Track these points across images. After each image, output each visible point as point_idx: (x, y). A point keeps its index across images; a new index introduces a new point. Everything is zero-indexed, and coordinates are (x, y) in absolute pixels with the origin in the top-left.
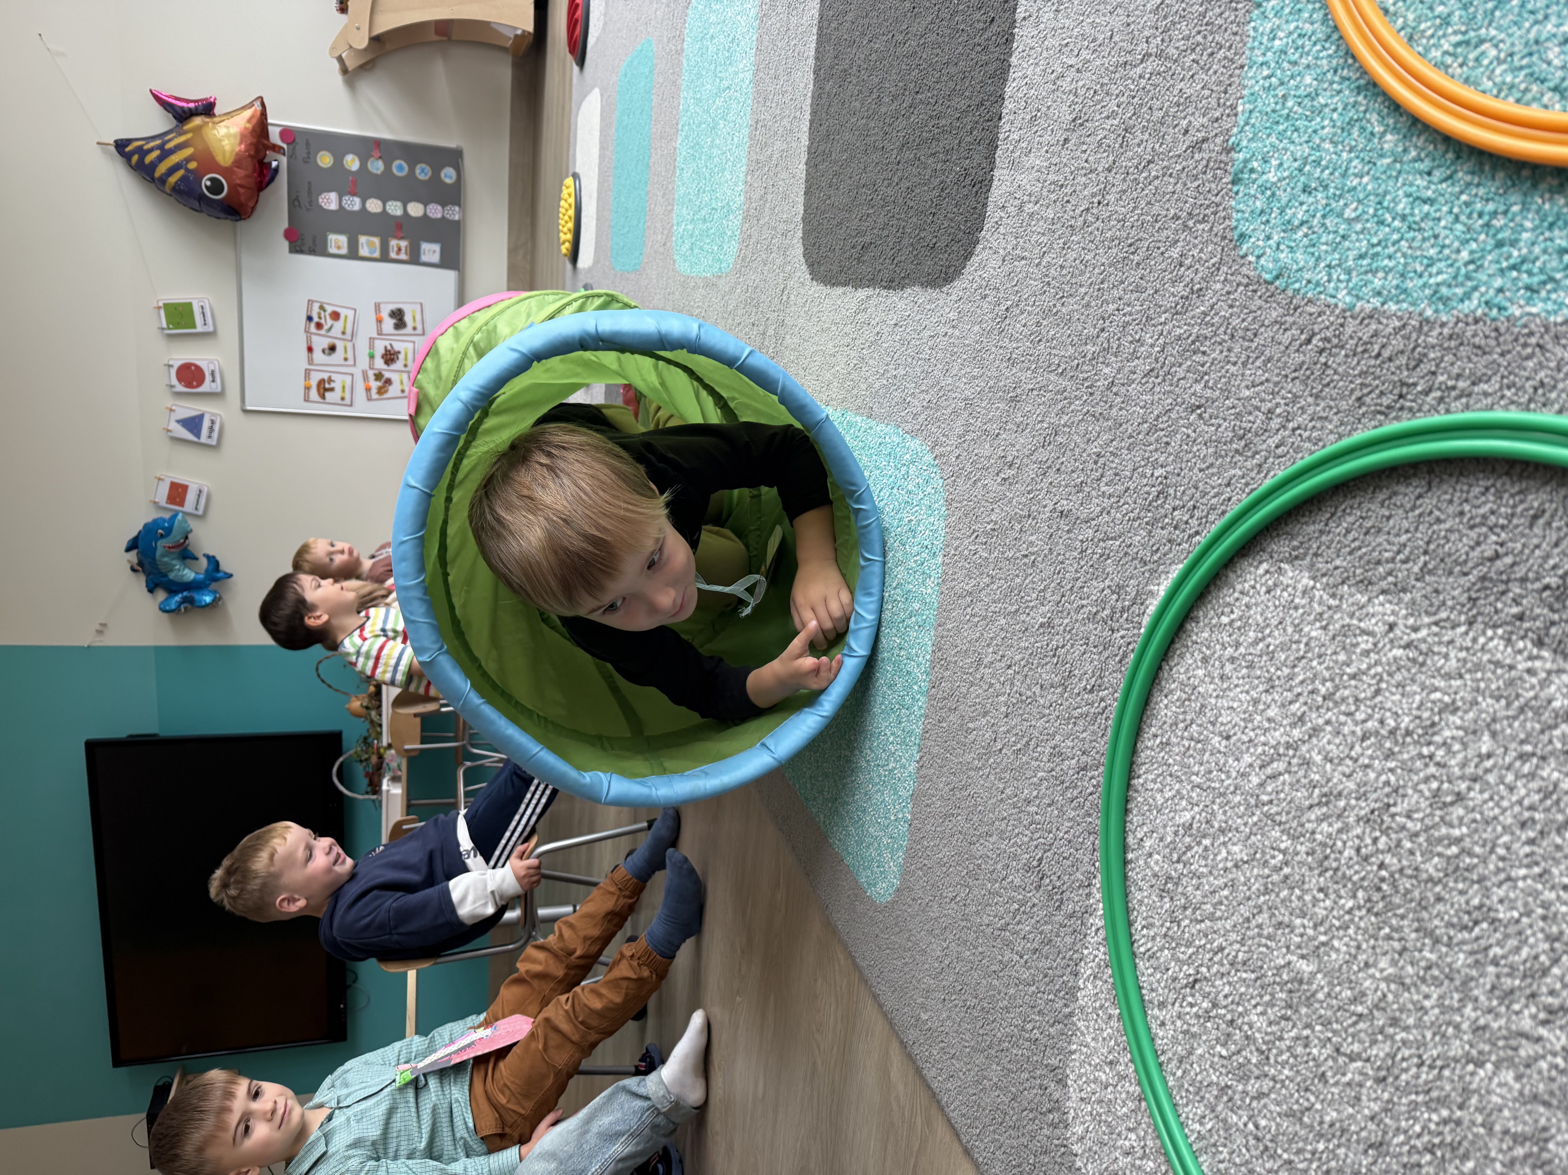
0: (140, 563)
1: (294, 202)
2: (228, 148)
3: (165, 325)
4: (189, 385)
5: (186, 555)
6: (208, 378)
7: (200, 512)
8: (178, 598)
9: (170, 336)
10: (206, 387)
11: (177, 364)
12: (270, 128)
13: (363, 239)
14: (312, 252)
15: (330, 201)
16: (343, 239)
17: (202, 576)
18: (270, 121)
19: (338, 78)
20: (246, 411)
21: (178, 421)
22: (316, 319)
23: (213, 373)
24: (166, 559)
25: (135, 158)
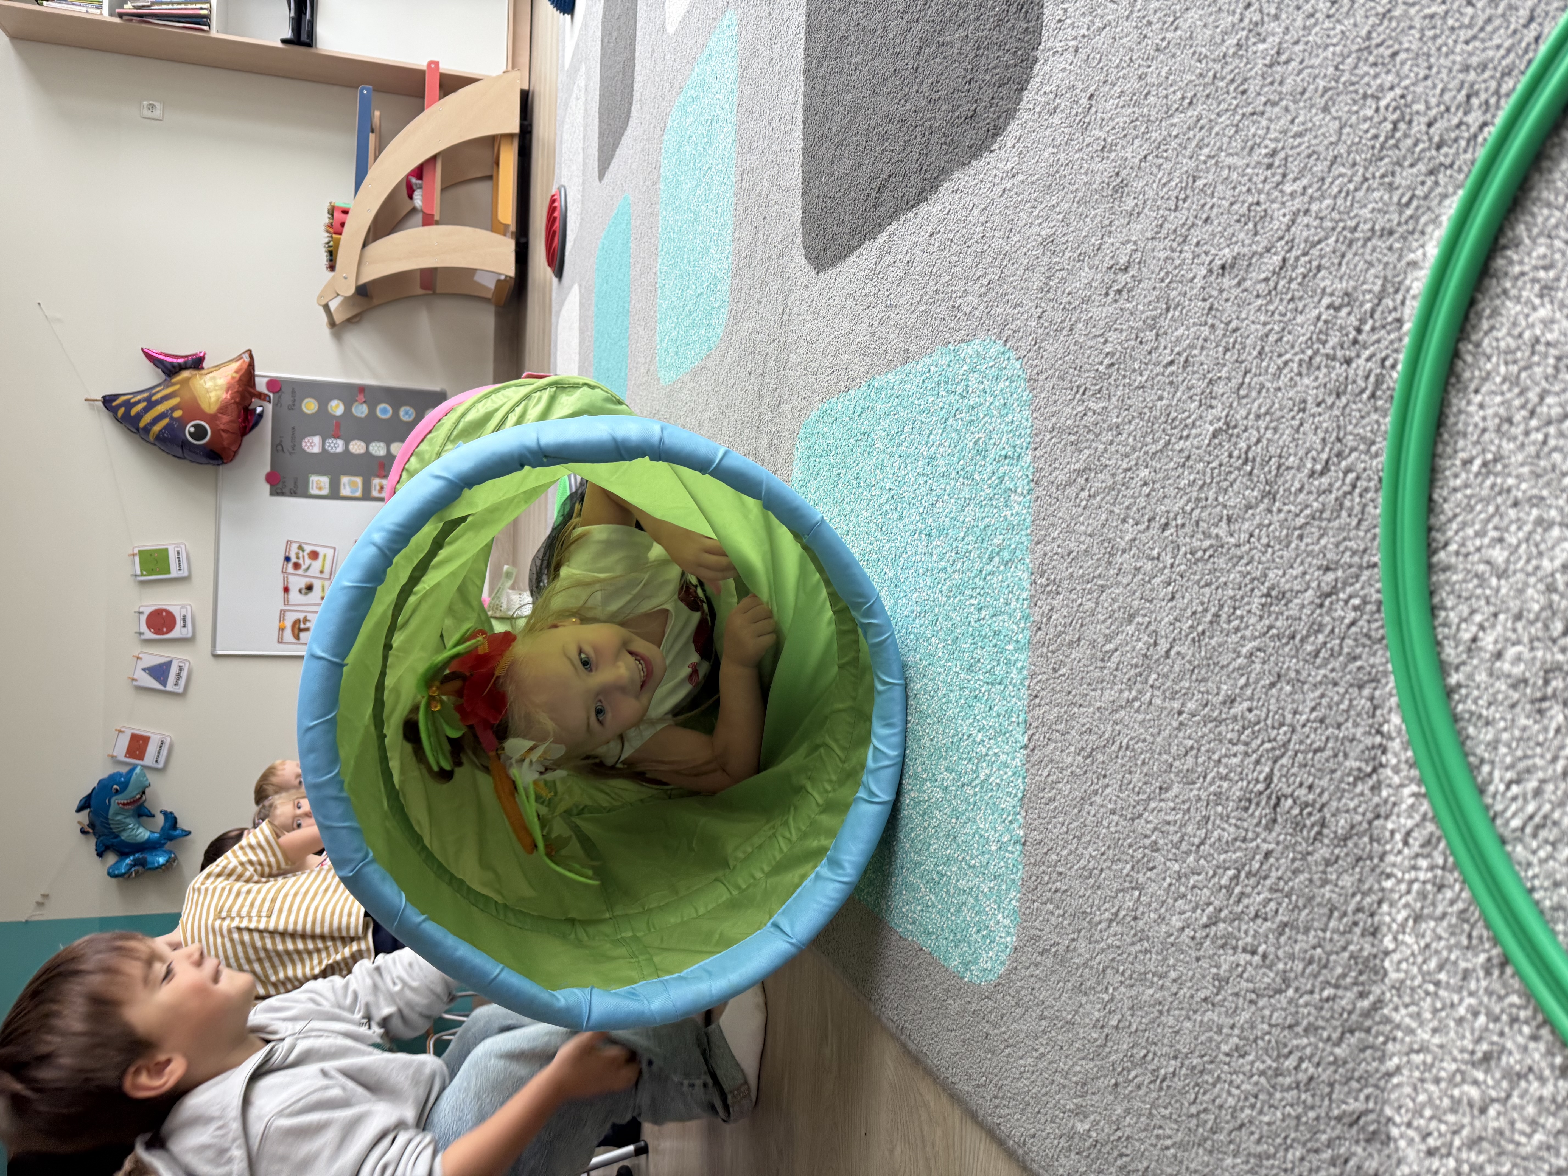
0: (92, 825)
1: (277, 447)
2: (213, 399)
3: (138, 572)
4: (158, 631)
5: (142, 813)
6: (179, 623)
7: (161, 765)
8: (129, 861)
9: (143, 583)
10: (176, 633)
11: (148, 611)
12: (257, 379)
13: (345, 480)
14: (294, 493)
15: (313, 445)
16: (325, 480)
17: (156, 836)
18: (257, 373)
19: (326, 331)
20: (216, 656)
21: (145, 670)
22: (294, 559)
23: (184, 618)
24: (119, 818)
25: (122, 411)
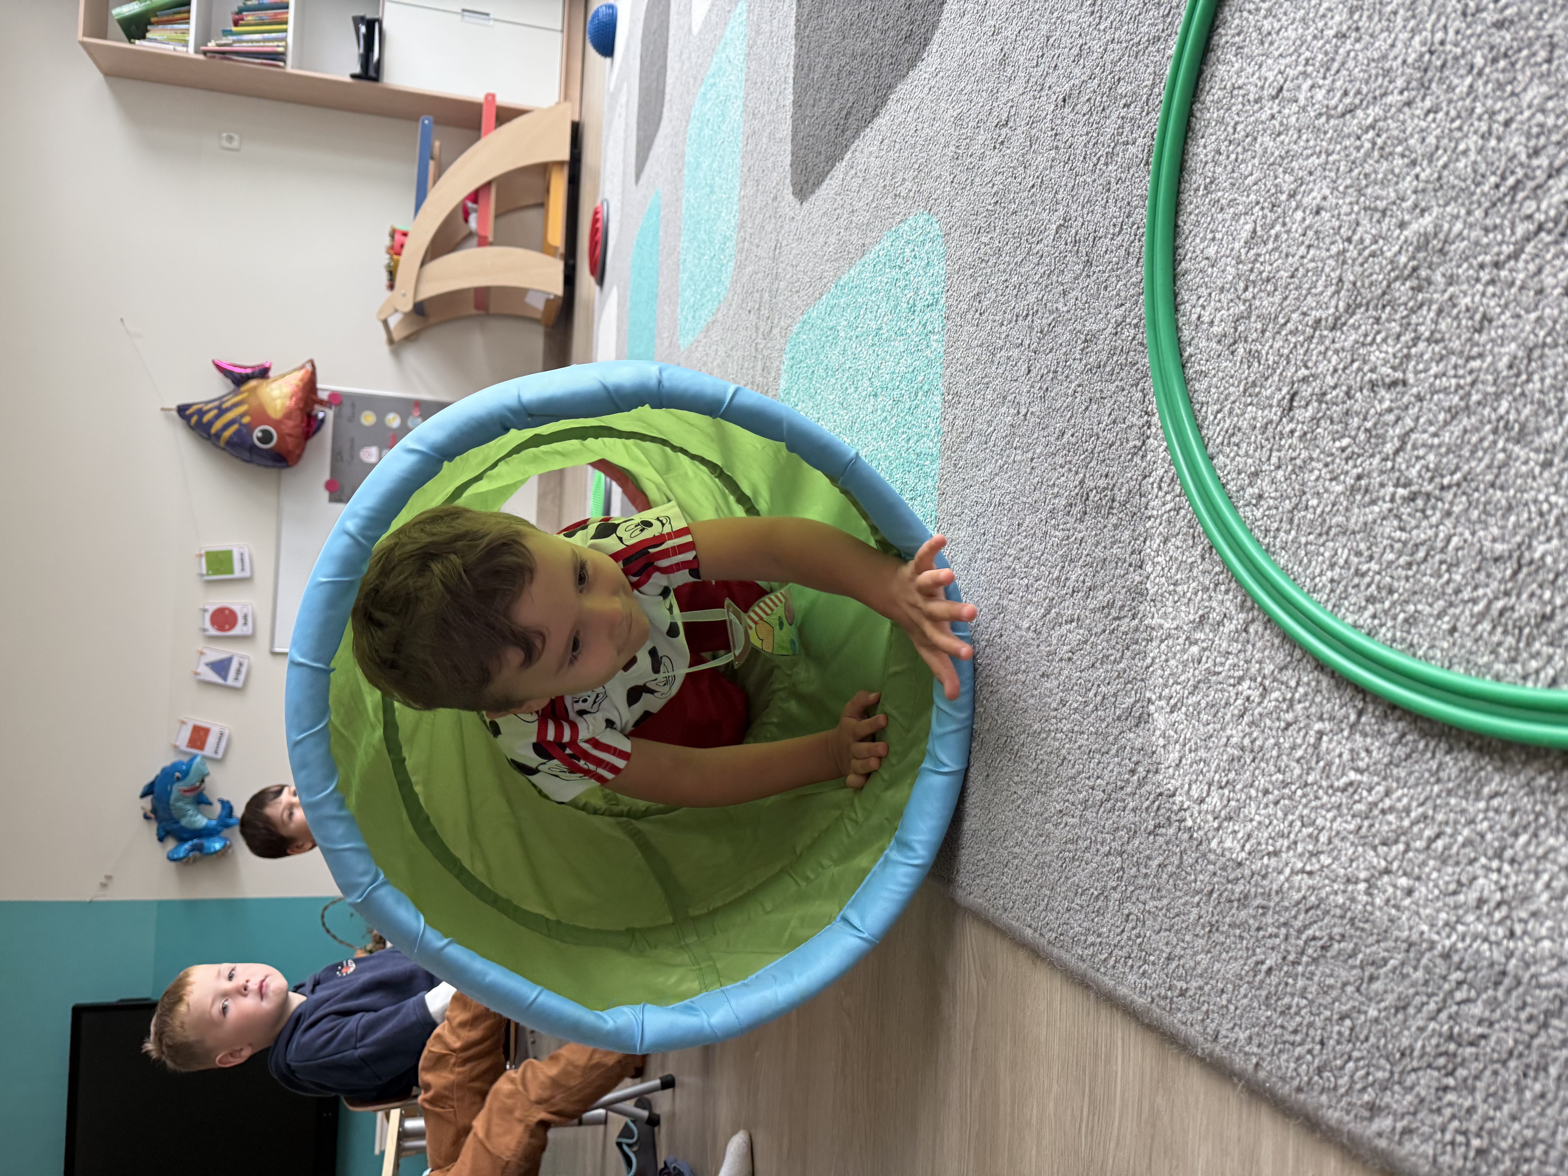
0: (154, 811)
1: (337, 456)
2: (278, 406)
3: (204, 571)
4: (221, 628)
5: (201, 800)
6: (240, 621)
7: (219, 756)
8: (187, 846)
9: (209, 582)
10: (238, 630)
11: (212, 608)
12: (319, 389)
15: (370, 454)
17: (214, 823)
18: (319, 385)
19: (385, 348)
20: (274, 654)
21: (207, 664)
23: (245, 617)
24: (180, 804)
25: (194, 419)
